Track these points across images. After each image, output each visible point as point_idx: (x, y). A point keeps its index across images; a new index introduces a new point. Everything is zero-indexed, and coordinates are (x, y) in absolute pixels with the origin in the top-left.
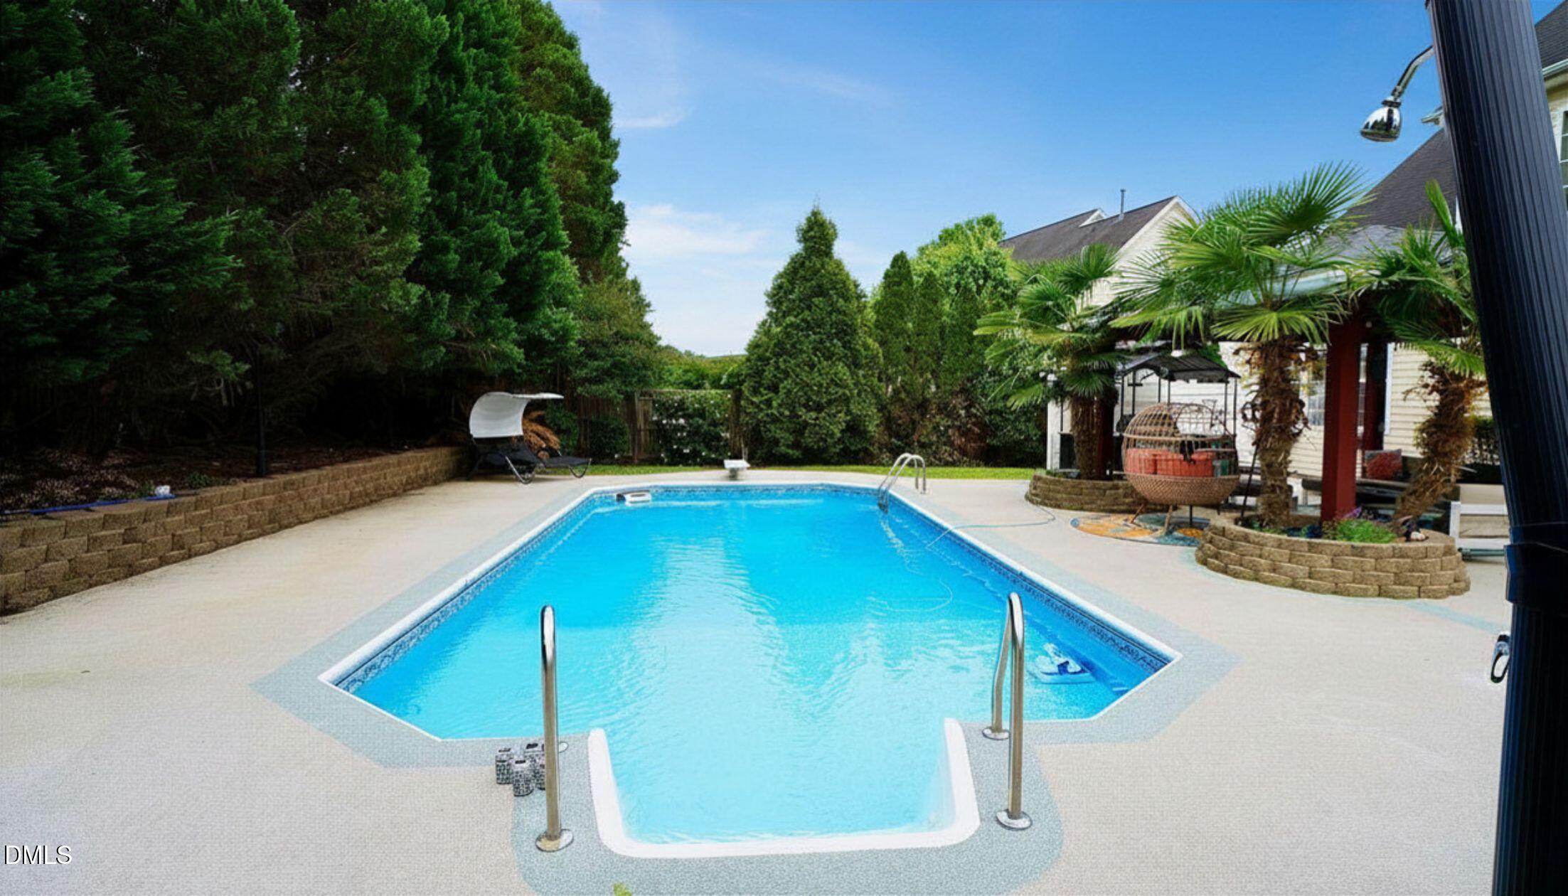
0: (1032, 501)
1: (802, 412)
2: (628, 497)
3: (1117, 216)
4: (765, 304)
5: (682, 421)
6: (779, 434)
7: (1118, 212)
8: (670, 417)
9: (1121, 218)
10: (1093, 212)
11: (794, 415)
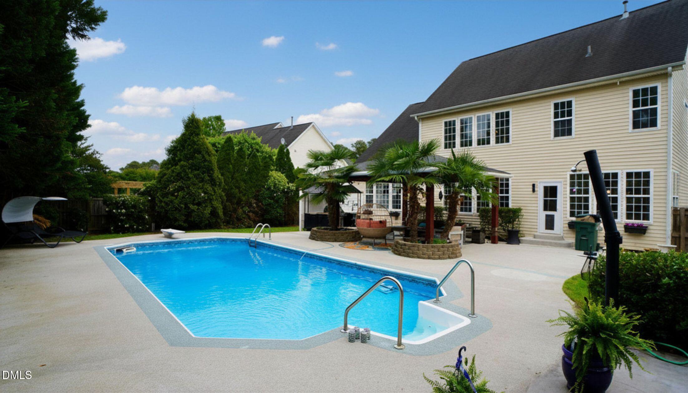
0: (313, 239)
1: (191, 206)
2: (124, 250)
3: (290, 127)
4: (165, 154)
5: (124, 211)
6: (177, 216)
7: (290, 125)
8: (117, 208)
9: (292, 128)
10: (278, 123)
11: (187, 207)
